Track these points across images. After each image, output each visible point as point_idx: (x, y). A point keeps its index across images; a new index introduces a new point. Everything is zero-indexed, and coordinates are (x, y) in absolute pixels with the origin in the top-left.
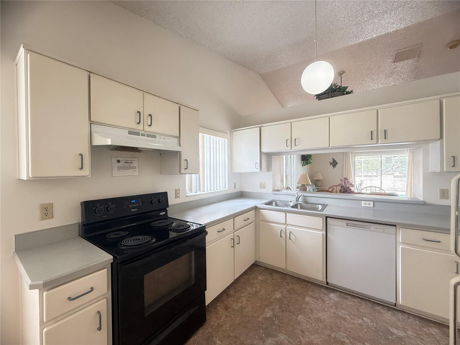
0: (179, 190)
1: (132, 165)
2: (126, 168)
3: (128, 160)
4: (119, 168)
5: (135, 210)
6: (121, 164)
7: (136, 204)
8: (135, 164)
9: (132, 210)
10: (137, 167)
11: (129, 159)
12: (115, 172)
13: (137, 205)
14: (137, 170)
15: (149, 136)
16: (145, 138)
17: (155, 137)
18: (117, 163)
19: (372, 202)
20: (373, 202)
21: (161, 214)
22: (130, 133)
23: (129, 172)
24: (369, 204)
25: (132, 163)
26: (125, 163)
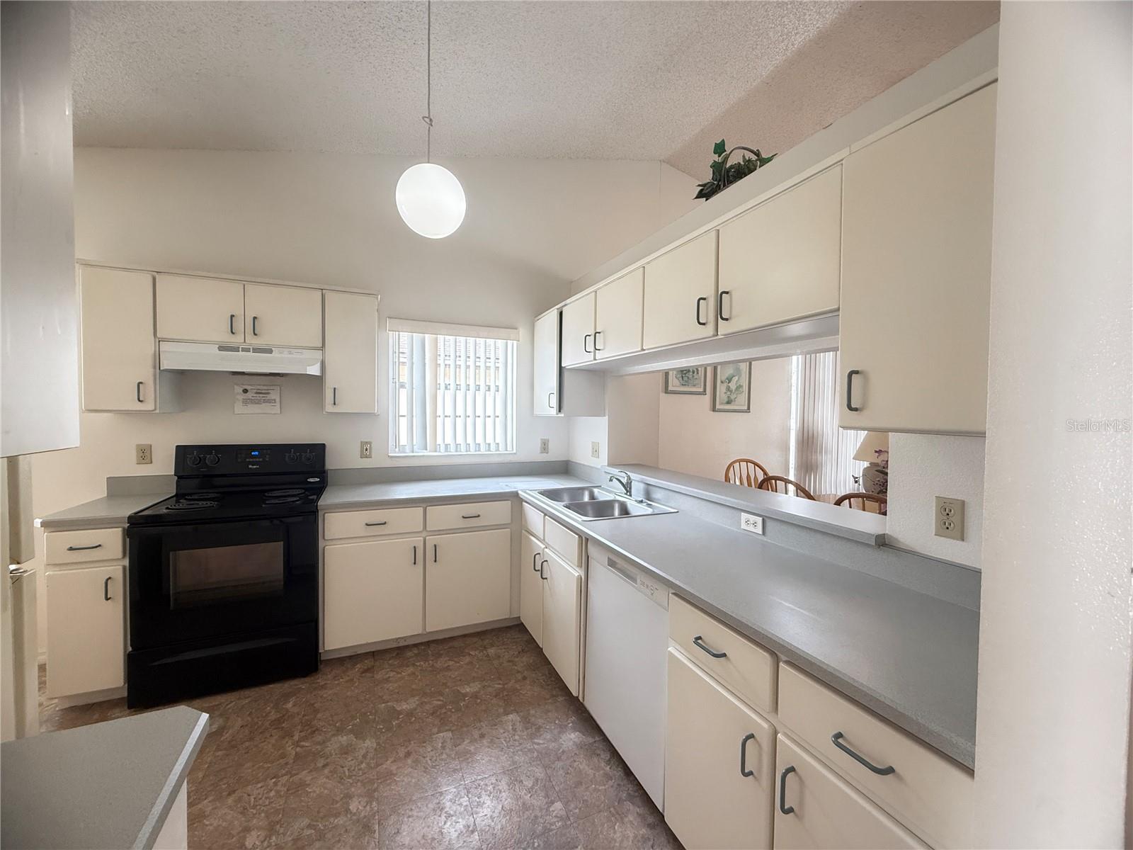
0: (370, 443)
1: (269, 397)
2: (258, 402)
3: (262, 390)
4: (245, 402)
5: (255, 467)
6: (249, 395)
7: (259, 458)
8: (274, 395)
9: (250, 466)
10: (278, 400)
11: (265, 388)
12: (239, 408)
13: (261, 460)
14: (278, 404)
15: (256, 350)
16: (251, 354)
17: (270, 351)
18: (242, 393)
19: (761, 519)
20: (763, 519)
21: (311, 480)
22: (221, 348)
23: (265, 407)
24: (755, 524)
25: (268, 393)
26: (257, 393)
